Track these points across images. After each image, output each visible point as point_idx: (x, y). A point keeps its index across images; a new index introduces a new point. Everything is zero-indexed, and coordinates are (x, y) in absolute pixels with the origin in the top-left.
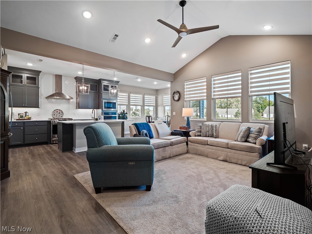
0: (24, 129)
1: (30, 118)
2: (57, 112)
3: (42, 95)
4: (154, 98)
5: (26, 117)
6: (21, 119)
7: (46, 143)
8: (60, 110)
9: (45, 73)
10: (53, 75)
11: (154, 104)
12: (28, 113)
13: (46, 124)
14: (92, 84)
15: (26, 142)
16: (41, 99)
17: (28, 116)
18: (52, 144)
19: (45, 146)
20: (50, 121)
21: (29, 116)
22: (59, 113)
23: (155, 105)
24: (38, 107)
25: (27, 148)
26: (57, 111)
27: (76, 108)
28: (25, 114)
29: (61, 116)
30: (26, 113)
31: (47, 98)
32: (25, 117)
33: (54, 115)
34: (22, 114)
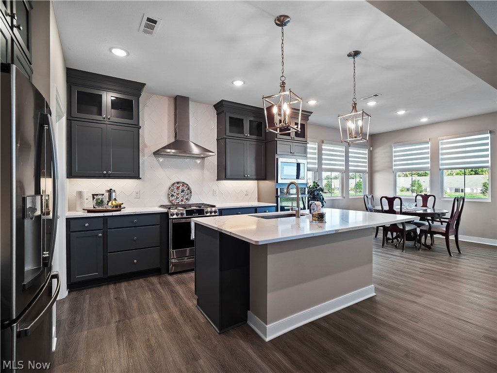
0: (105, 235)
1: (120, 206)
2: (178, 188)
3: (145, 146)
4: (365, 154)
5: (110, 204)
6: (98, 208)
7: (157, 272)
8: (184, 184)
9: (153, 93)
10: (169, 97)
11: (365, 167)
12: (114, 191)
13: (157, 220)
14: (252, 119)
15: (111, 273)
16: (144, 156)
17: (115, 199)
18: (171, 274)
19: (154, 280)
20: (167, 213)
21: (118, 202)
22: (183, 191)
23: (367, 169)
24: (137, 177)
25: (112, 287)
26: (178, 185)
27: (219, 179)
28: (108, 193)
29: (187, 199)
30: (110, 191)
31: (157, 153)
32: (109, 202)
33: (173, 196)
34: (100, 197)
